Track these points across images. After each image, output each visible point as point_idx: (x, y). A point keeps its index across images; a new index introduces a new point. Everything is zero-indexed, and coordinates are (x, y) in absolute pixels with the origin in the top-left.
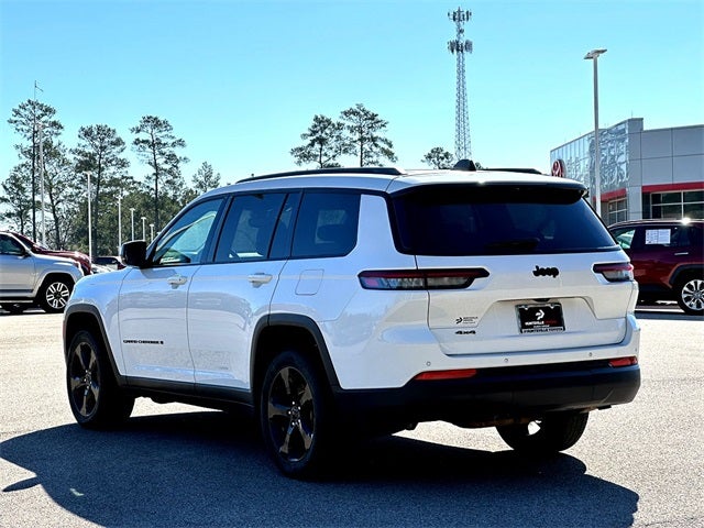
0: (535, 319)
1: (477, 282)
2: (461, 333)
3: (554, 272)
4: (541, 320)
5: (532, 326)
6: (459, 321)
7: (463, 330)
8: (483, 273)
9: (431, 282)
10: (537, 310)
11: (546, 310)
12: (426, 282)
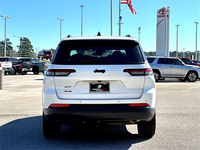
0: (97, 88)
1: (72, 74)
2: (66, 91)
3: (103, 71)
4: (100, 88)
5: (95, 90)
6: (66, 87)
7: (67, 90)
8: (74, 71)
9: (57, 74)
10: (99, 85)
11: (102, 85)
12: (54, 74)
